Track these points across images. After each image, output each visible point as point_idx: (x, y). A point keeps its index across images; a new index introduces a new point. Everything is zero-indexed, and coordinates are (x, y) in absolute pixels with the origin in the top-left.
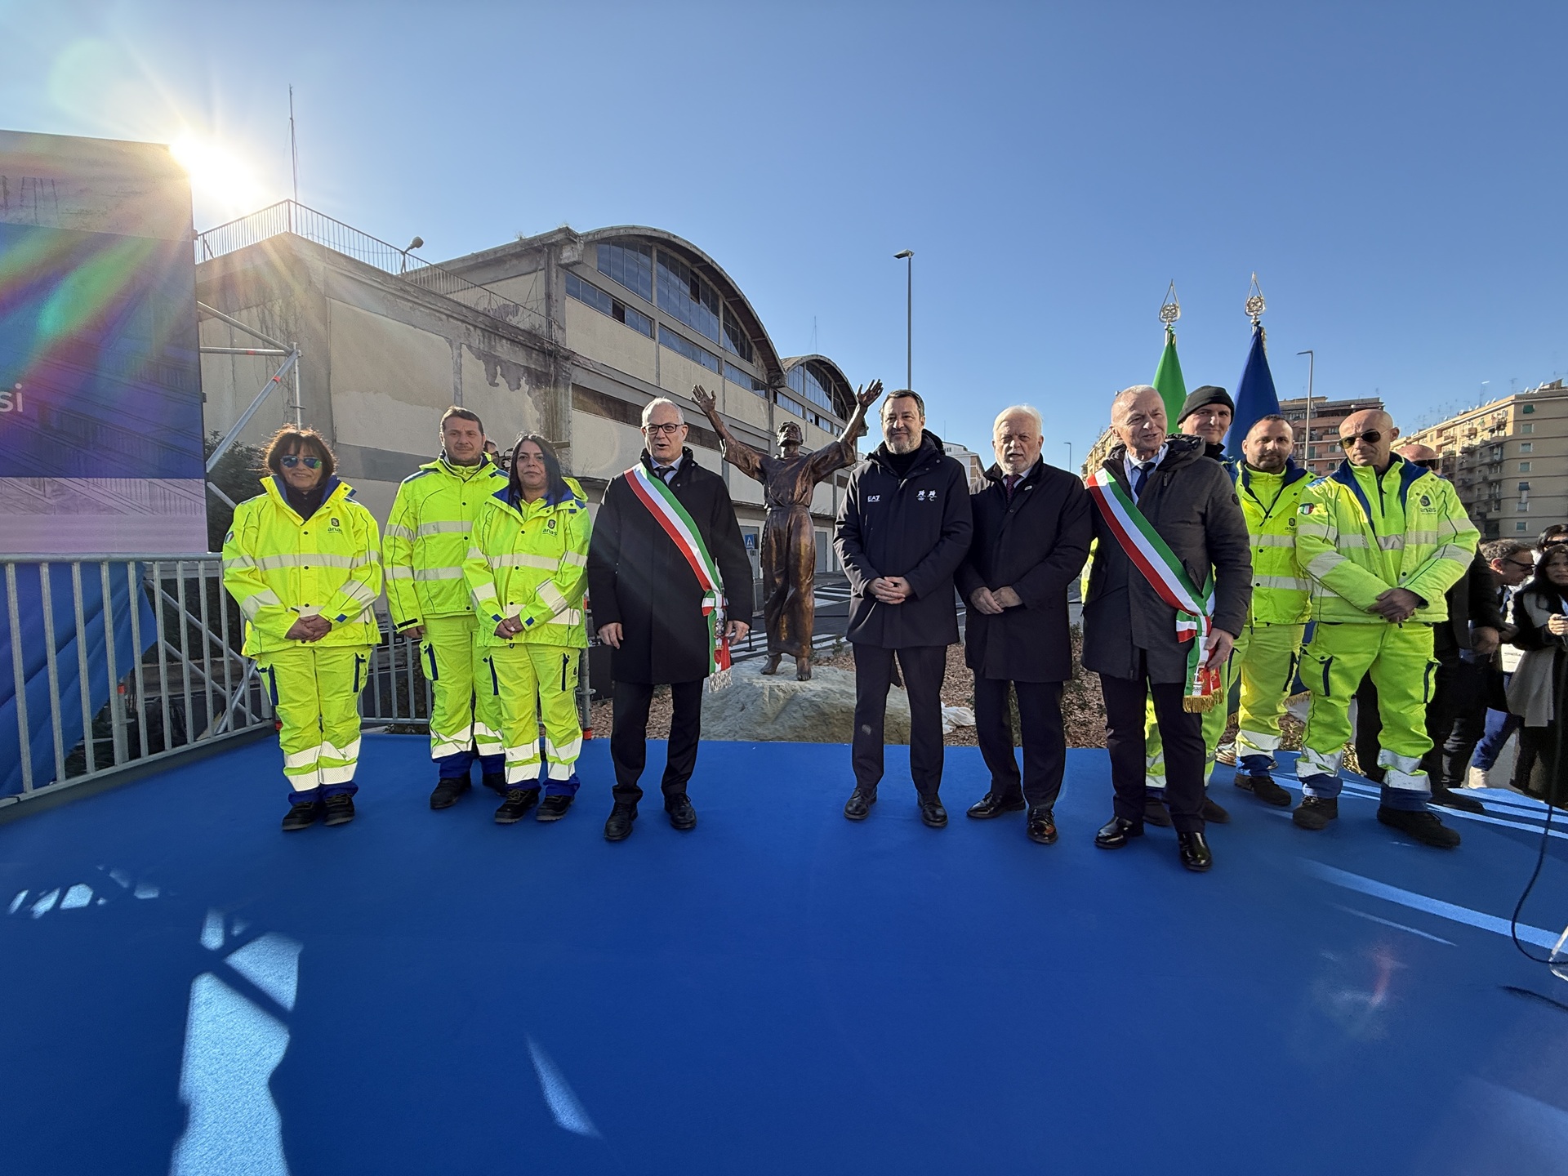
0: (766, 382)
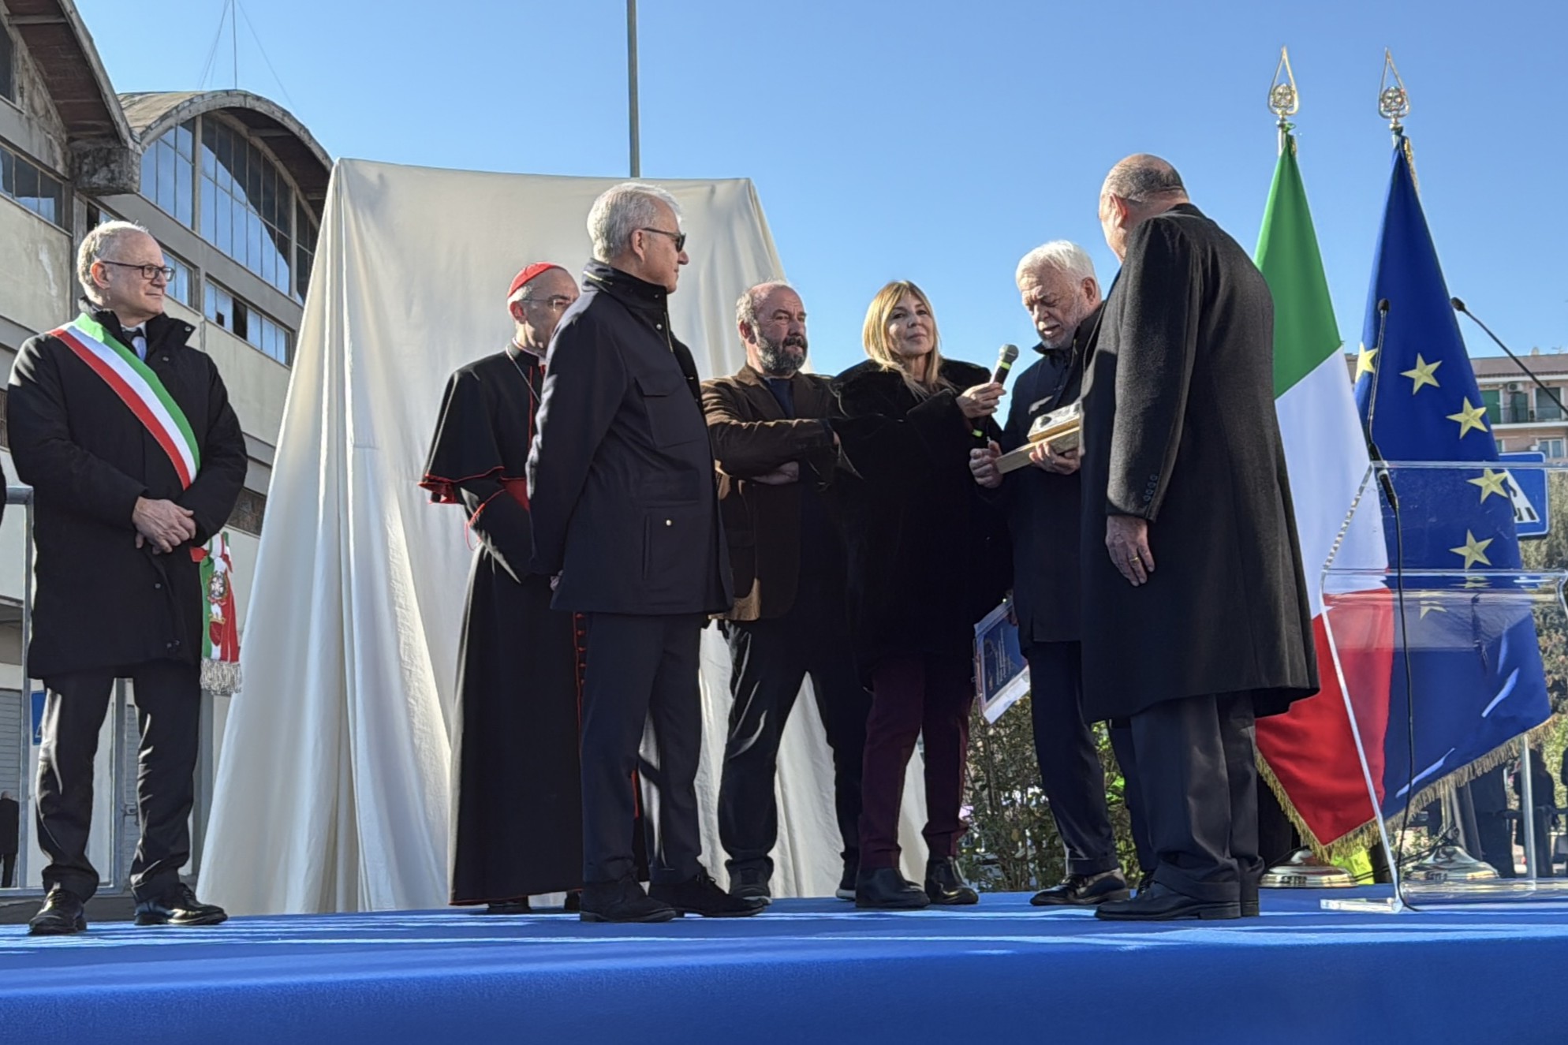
0: (60, 168)
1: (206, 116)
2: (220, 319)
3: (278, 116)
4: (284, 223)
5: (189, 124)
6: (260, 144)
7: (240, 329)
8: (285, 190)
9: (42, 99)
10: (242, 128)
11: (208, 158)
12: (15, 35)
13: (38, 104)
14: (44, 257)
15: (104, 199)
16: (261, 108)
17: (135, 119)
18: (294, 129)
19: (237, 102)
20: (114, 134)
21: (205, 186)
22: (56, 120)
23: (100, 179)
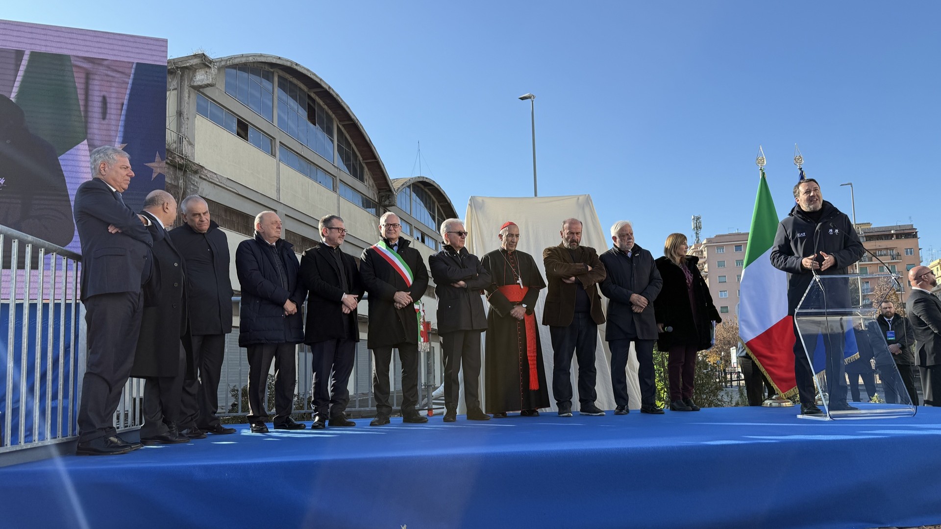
0: (376, 200)
1: (413, 184)
2: (418, 238)
3: (432, 183)
4: (434, 212)
5: (409, 187)
6: (427, 191)
7: (423, 241)
8: (434, 203)
9: (371, 182)
10: (422, 186)
11: (414, 195)
12: (364, 165)
13: (370, 183)
14: (373, 224)
15: (388, 208)
16: (427, 181)
17: (395, 186)
18: (436, 186)
19: (421, 180)
20: (390, 191)
21: (413, 203)
22: (375, 188)
23: (387, 203)
